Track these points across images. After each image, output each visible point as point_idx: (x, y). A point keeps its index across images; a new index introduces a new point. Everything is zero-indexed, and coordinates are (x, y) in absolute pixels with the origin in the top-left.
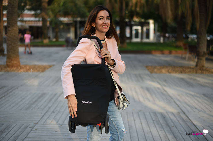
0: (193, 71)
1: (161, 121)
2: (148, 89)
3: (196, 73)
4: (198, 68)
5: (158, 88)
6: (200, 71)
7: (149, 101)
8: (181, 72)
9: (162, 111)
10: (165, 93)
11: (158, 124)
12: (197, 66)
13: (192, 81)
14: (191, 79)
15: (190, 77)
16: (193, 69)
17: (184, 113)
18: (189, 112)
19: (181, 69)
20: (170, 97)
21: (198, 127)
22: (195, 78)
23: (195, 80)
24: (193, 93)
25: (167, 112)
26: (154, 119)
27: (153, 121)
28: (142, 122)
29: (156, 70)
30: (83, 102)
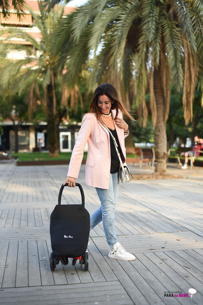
0: (153, 177)
1: (132, 218)
3: (157, 179)
4: (158, 173)
6: (161, 177)
8: (138, 179)
9: (129, 211)
10: (126, 197)
11: (129, 221)
12: (156, 171)
13: (154, 186)
15: (151, 183)
16: (153, 174)
17: (155, 211)
19: (138, 176)
20: (134, 200)
21: (173, 221)
22: (157, 183)
23: (157, 185)
24: (159, 196)
25: (135, 212)
26: (123, 218)
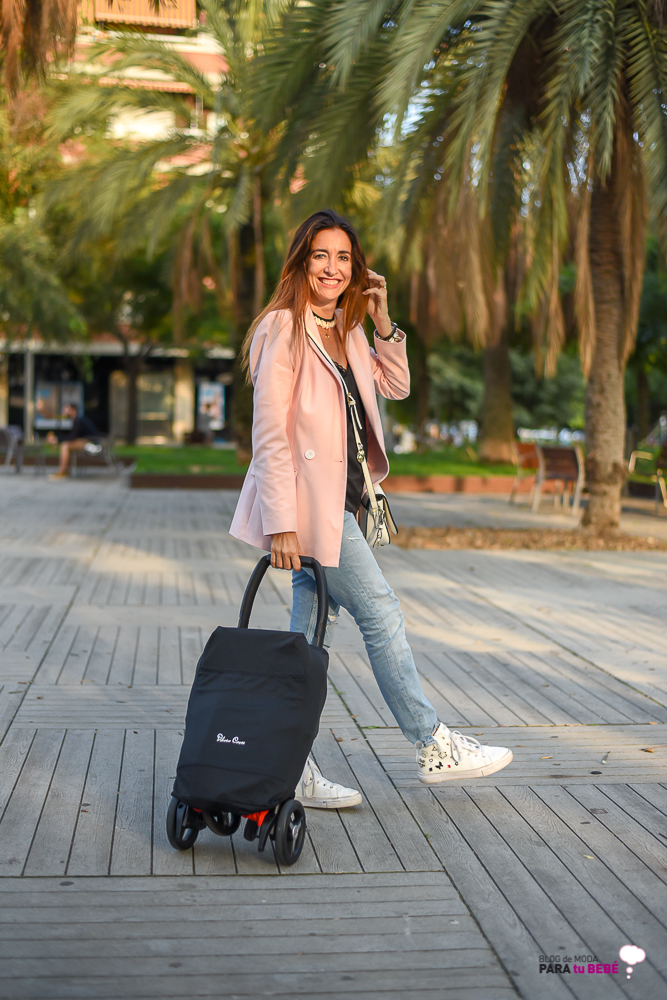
1: (498, 673)
2: (409, 593)
3: (588, 548)
5: (452, 590)
7: (431, 624)
9: (491, 649)
10: (480, 602)
11: (488, 681)
12: (586, 521)
13: (575, 572)
14: (571, 565)
15: (566, 560)
17: (575, 654)
18: (589, 650)
19: (525, 537)
20: (508, 613)
21: (634, 686)
22: (586, 562)
23: (587, 568)
24: (592, 605)
25: (509, 653)
27: (468, 673)
28: (427, 676)
29: (418, 541)
30: (221, 738)
